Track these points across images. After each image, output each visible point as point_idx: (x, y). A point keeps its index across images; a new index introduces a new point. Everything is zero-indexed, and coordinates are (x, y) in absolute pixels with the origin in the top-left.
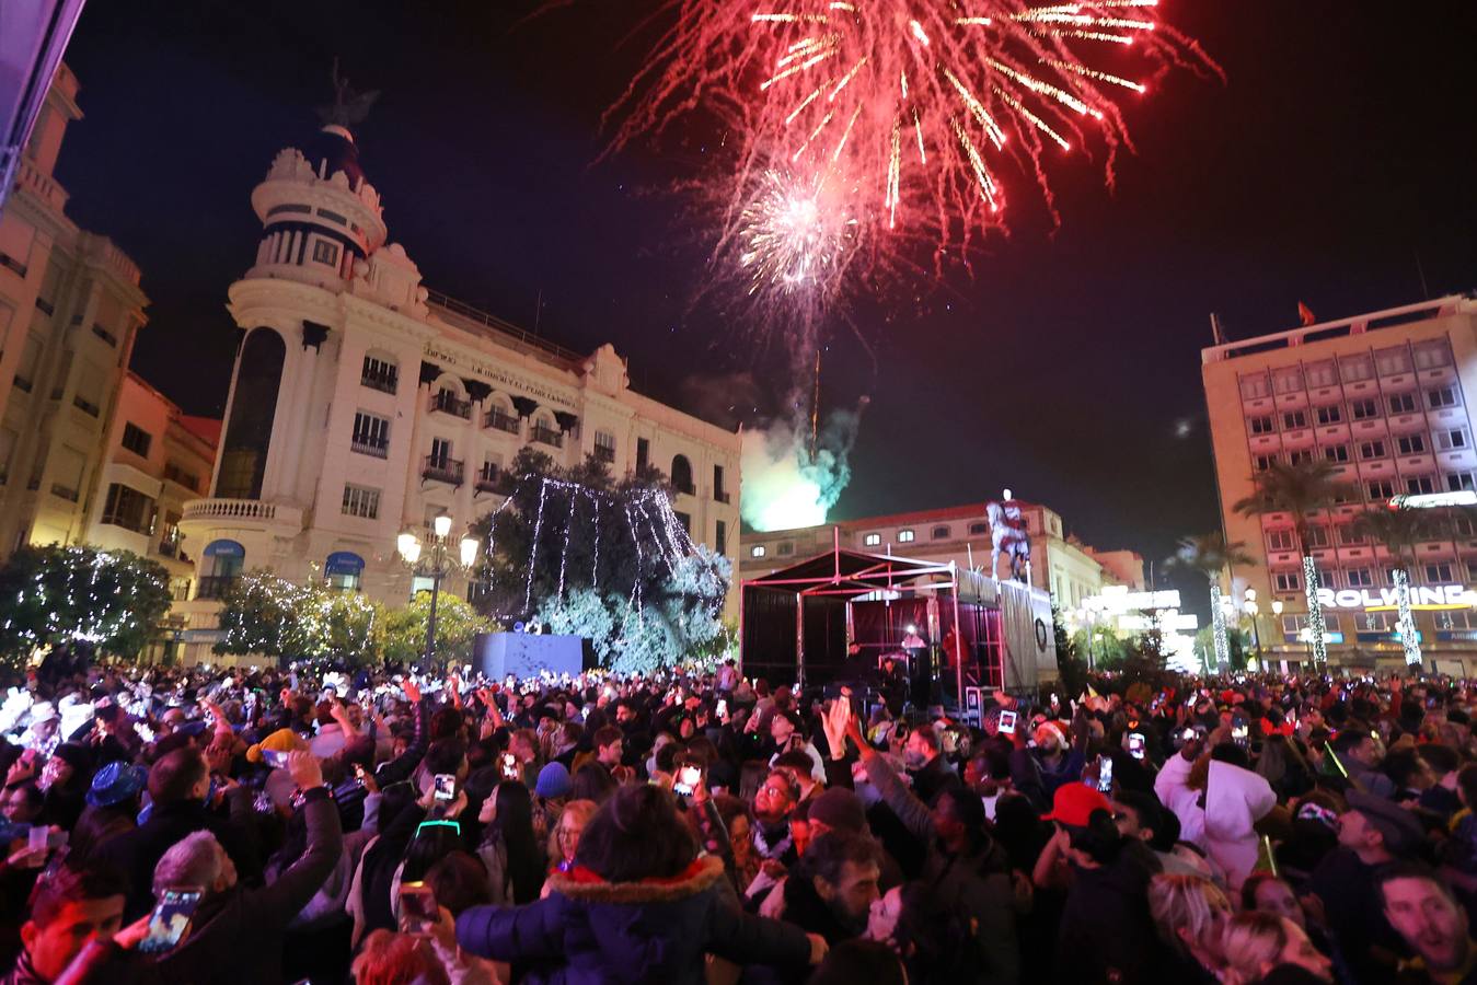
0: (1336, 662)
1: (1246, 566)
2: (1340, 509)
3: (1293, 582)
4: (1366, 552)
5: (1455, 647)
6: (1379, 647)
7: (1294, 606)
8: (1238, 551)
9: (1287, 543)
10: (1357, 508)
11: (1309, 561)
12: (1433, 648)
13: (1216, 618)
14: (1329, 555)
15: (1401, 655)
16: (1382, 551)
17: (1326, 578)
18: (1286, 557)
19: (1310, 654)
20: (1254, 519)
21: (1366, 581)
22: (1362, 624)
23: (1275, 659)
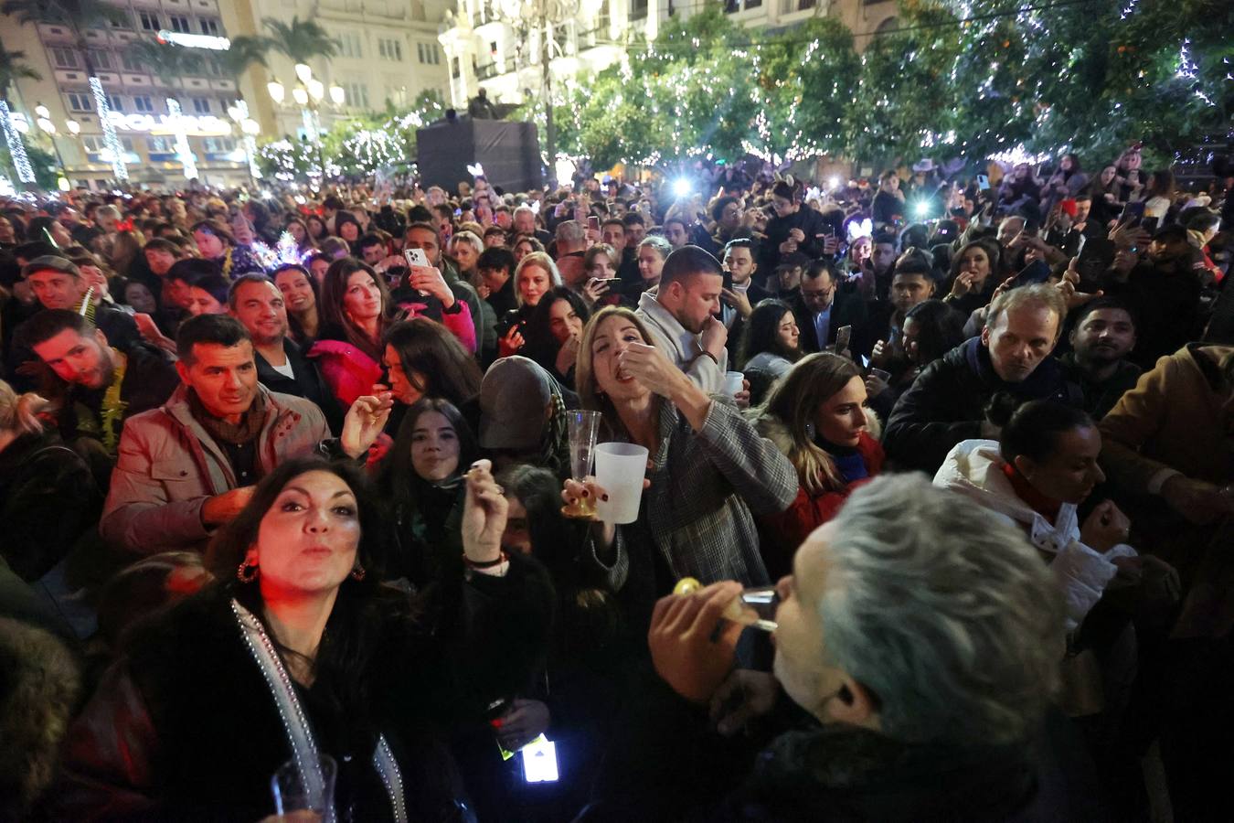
0: (135, 179)
1: (30, 80)
2: (117, 34)
3: (87, 104)
4: (145, 81)
5: (219, 165)
6: (167, 166)
7: (90, 128)
8: (18, 62)
9: (72, 62)
10: (132, 35)
11: (96, 83)
12: (205, 166)
13: (11, 136)
14: (114, 78)
15: (181, 171)
16: (158, 82)
17: (115, 102)
18: (74, 77)
19: (112, 172)
20: (29, 26)
21: (150, 108)
22: (151, 146)
23: (82, 177)
